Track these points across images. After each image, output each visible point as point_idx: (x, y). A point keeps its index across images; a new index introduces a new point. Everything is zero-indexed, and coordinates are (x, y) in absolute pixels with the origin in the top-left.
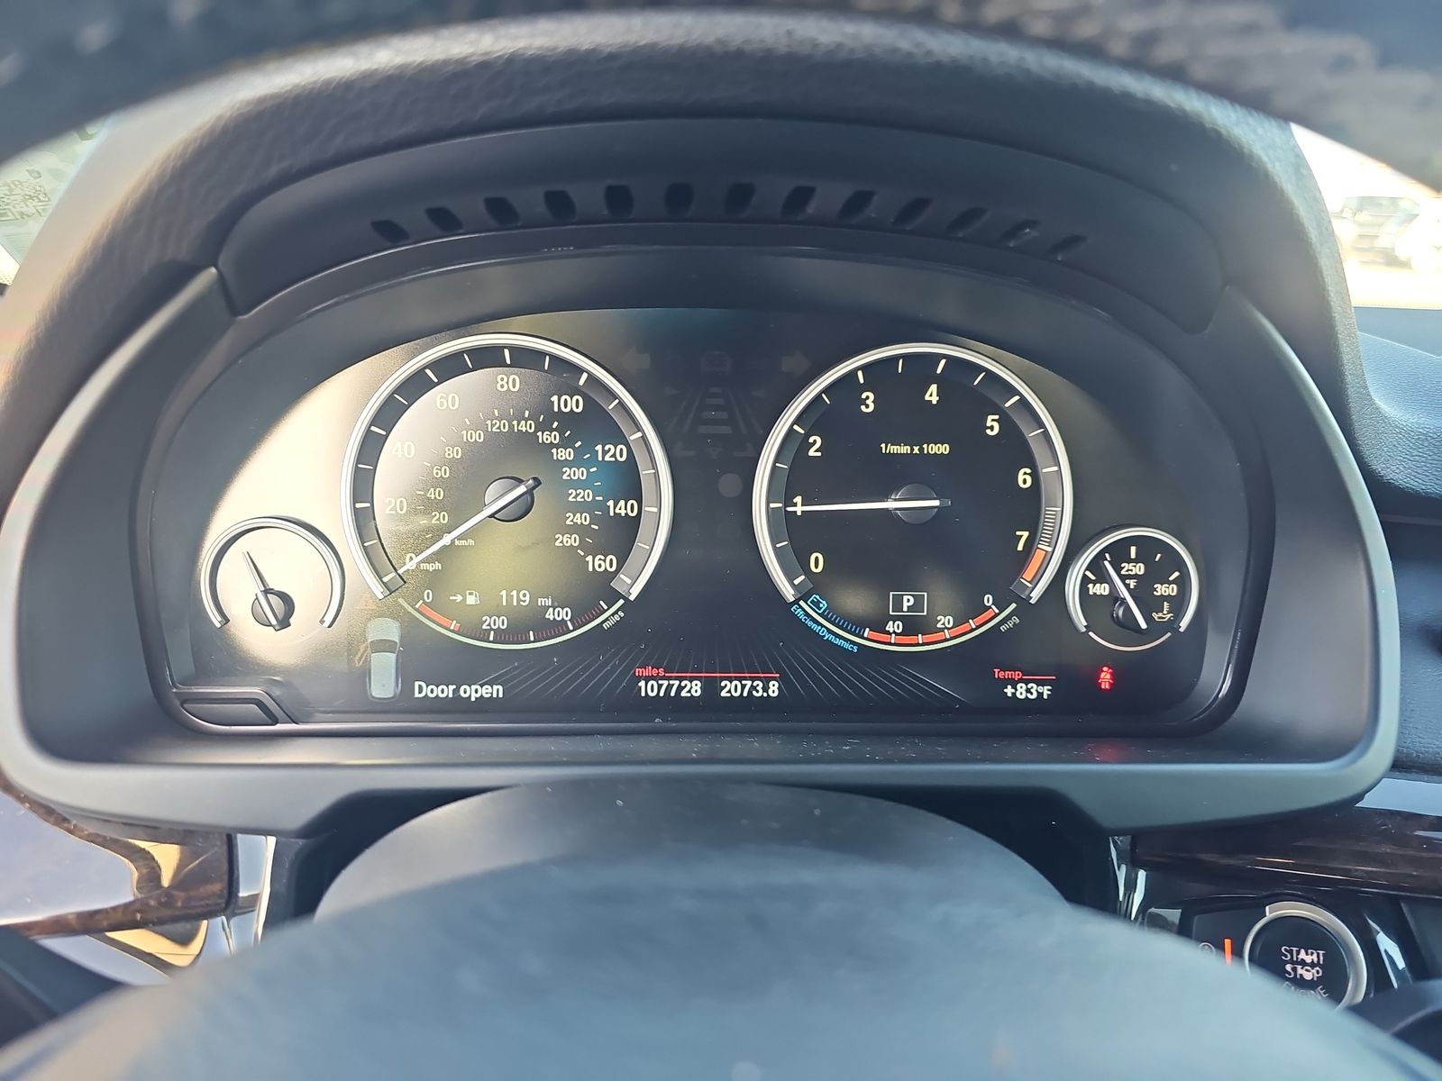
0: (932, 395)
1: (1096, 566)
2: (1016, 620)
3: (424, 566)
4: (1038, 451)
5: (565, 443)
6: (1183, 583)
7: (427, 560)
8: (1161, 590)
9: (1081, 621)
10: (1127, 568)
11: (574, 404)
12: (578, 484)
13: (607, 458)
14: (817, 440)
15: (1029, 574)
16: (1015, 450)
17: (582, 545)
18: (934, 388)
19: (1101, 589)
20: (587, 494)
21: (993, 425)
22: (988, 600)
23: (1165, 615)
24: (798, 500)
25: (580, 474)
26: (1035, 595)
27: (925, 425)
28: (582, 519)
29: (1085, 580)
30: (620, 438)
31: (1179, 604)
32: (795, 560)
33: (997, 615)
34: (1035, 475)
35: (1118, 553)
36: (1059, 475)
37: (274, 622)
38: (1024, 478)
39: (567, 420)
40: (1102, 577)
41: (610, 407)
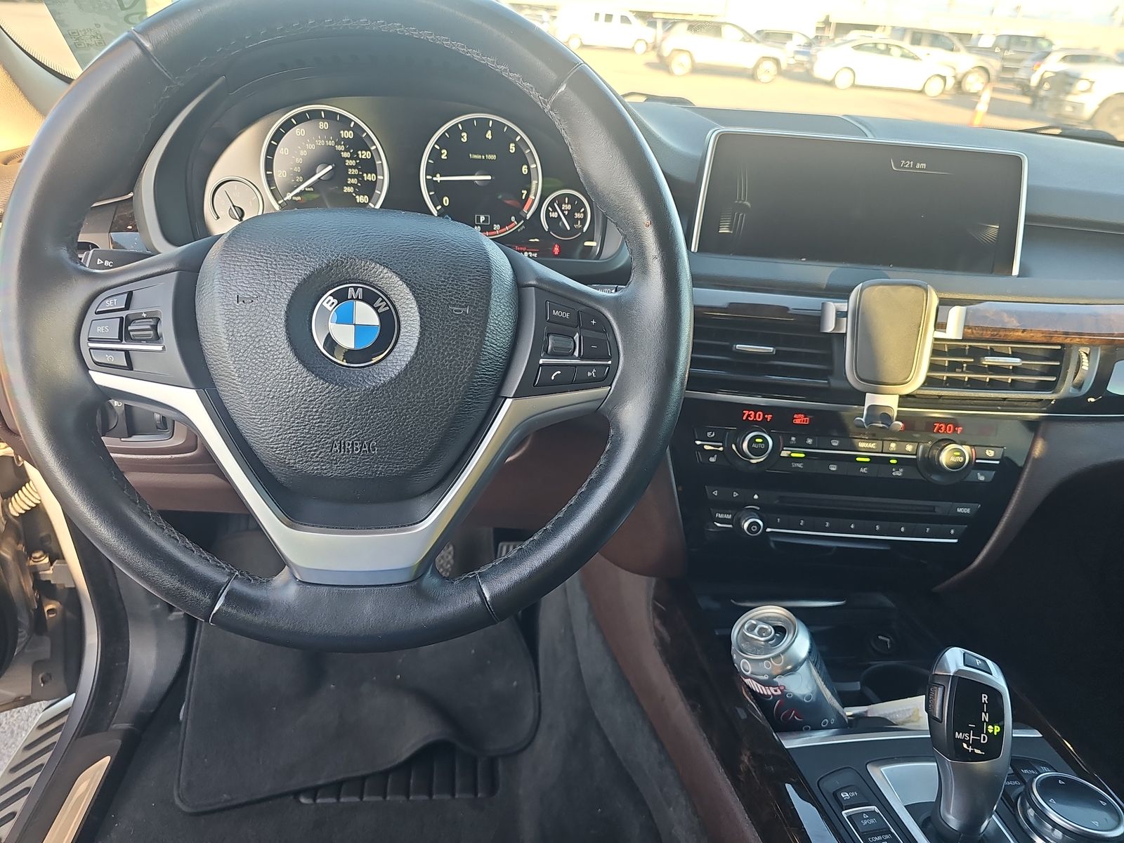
0: (489, 135)
1: (551, 204)
2: (523, 227)
3: (294, 198)
4: (530, 160)
5: (346, 150)
6: (585, 213)
7: (296, 195)
8: (577, 215)
9: (546, 227)
10: (564, 207)
11: (349, 134)
12: (352, 167)
13: (363, 157)
14: (444, 151)
15: (525, 210)
16: (521, 158)
17: (355, 192)
18: (489, 132)
19: (554, 215)
20: (355, 171)
21: (512, 148)
22: (513, 218)
23: (579, 225)
24: (438, 175)
25: (352, 163)
26: (528, 216)
27: (486, 147)
28: (354, 181)
29: (548, 212)
30: (368, 149)
31: (583, 221)
32: (437, 200)
33: (516, 225)
34: (529, 168)
35: (560, 200)
36: (537, 165)
37: (238, 218)
38: (525, 170)
39: (347, 141)
40: (555, 210)
41: (364, 136)
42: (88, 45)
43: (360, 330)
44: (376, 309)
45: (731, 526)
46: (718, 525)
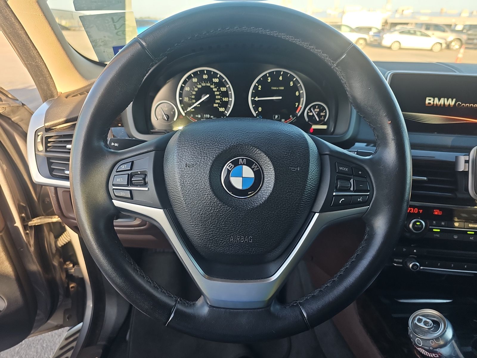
0: (281, 78)
1: (310, 109)
2: (296, 120)
3: (191, 110)
4: (300, 88)
5: (215, 87)
6: (326, 112)
7: (192, 109)
8: (322, 114)
9: (307, 119)
10: (316, 110)
11: (216, 80)
12: (217, 95)
13: (223, 90)
14: (260, 87)
15: (297, 112)
16: (296, 88)
17: (219, 106)
18: (281, 77)
19: (311, 114)
20: (219, 97)
21: (292, 84)
22: (291, 116)
23: (323, 118)
24: (257, 97)
25: (218, 93)
26: (299, 115)
27: (280, 84)
28: (218, 101)
29: (308, 113)
30: (225, 86)
31: (325, 116)
32: (256, 109)
33: (292, 119)
34: (299, 93)
35: (314, 107)
36: (303, 91)
37: (166, 119)
38: (297, 94)
39: (215, 83)
40: (311, 112)
41: (223, 81)
42: (100, 45)
43: (245, 179)
44: (253, 169)
45: (401, 265)
46: (395, 264)
